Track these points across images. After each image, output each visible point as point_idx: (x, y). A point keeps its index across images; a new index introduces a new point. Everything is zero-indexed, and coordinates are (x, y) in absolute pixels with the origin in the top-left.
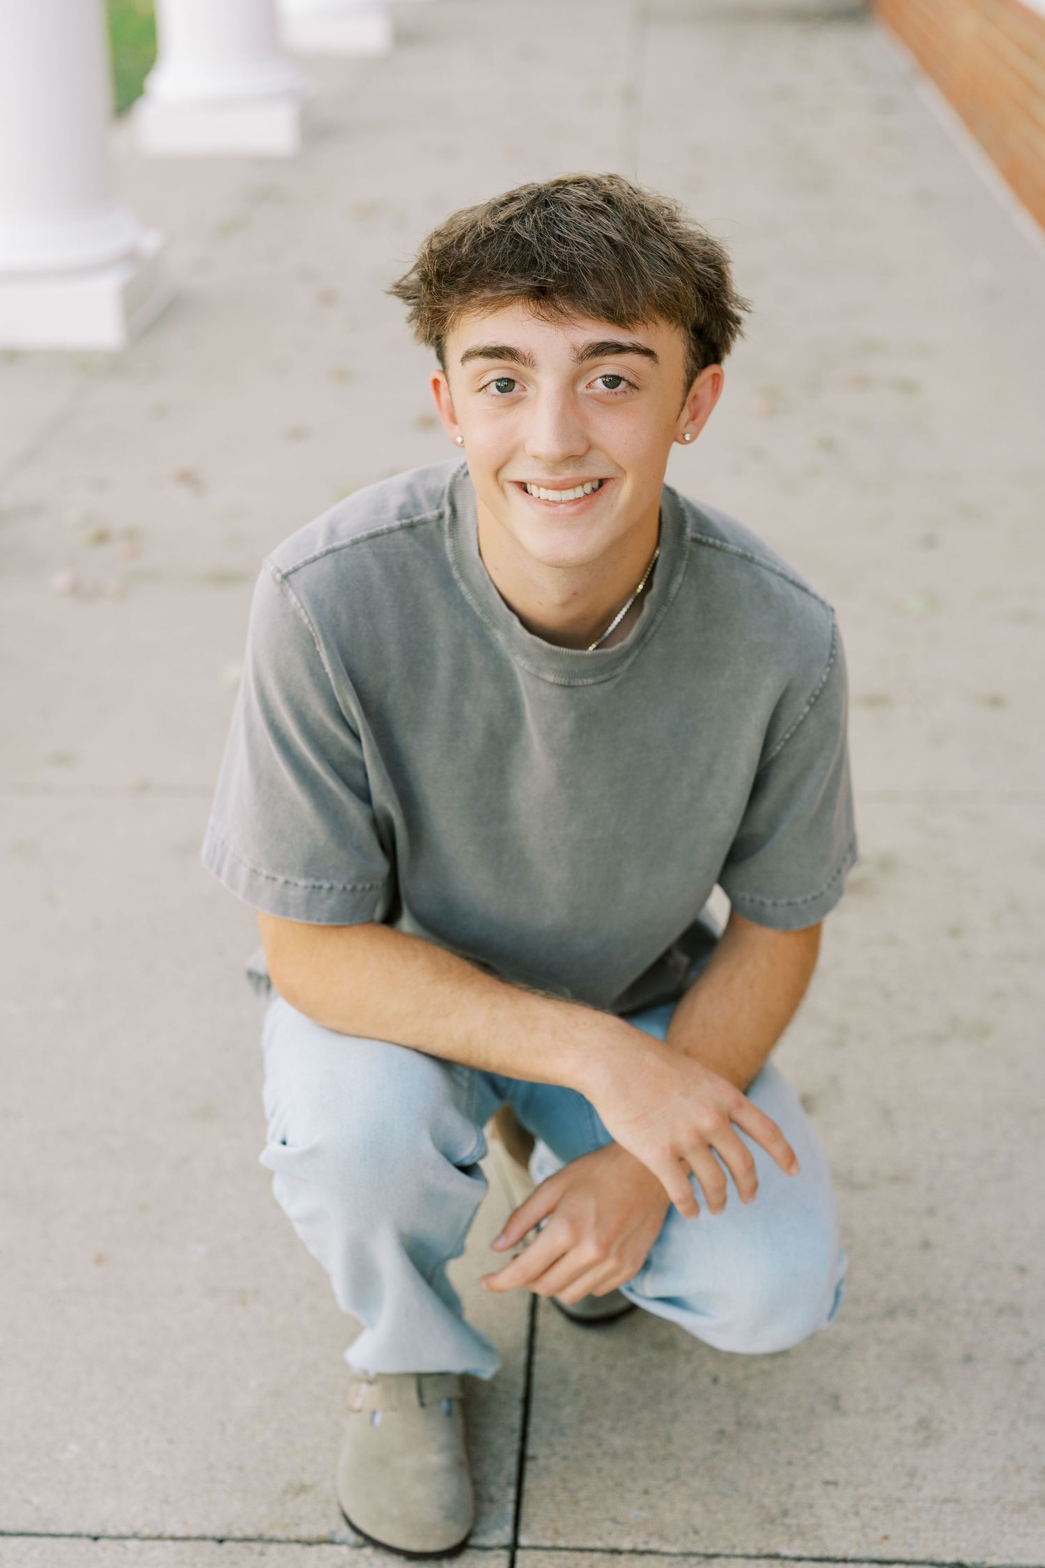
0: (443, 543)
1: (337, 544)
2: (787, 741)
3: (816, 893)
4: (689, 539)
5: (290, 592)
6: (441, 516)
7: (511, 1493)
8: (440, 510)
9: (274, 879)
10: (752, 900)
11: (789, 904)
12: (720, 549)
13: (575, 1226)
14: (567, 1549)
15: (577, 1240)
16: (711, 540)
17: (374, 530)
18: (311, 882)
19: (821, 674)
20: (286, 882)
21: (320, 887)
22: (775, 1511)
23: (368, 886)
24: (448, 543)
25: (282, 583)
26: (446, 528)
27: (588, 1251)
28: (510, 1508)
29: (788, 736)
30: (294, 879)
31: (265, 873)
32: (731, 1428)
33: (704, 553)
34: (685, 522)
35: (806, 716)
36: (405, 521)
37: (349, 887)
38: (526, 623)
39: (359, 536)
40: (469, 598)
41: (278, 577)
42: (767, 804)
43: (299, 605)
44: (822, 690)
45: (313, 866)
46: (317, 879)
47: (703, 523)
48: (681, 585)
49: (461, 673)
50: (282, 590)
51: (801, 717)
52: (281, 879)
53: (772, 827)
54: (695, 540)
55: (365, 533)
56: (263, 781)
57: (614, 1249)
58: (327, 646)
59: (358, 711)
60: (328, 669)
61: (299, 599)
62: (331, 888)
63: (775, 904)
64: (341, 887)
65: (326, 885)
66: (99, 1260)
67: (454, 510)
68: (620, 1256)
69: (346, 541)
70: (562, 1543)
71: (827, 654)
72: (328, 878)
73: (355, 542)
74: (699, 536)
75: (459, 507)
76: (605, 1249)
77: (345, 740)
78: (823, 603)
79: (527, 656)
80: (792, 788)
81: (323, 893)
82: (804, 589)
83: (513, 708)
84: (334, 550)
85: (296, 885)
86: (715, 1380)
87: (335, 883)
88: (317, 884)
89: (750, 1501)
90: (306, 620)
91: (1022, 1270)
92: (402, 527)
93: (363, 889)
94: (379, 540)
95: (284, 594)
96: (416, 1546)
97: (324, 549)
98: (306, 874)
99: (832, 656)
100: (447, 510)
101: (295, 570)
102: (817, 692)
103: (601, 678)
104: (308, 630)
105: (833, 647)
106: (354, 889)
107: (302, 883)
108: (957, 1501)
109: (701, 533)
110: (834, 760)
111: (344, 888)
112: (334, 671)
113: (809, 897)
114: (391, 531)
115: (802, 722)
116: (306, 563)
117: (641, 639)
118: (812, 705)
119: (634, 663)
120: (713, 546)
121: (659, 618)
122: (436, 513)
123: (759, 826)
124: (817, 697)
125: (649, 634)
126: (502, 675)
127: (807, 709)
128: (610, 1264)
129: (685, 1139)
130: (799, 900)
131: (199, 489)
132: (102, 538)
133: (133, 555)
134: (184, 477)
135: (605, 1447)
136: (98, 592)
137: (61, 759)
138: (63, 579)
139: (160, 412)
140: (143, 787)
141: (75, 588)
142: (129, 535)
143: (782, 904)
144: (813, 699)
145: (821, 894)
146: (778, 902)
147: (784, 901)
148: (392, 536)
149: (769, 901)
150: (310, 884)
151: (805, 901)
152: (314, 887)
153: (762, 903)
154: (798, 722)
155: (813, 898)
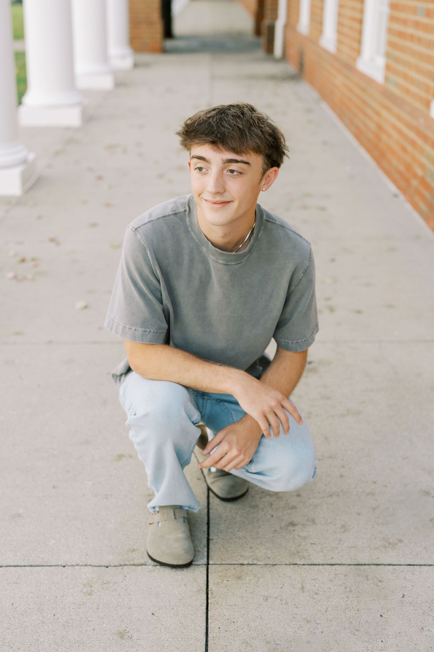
0: (186, 219)
1: (152, 219)
2: (296, 286)
3: (306, 339)
4: (265, 220)
5: (138, 234)
6: (185, 211)
7: (206, 549)
8: (185, 209)
9: (131, 329)
10: (285, 342)
11: (297, 343)
12: (274, 223)
13: (230, 443)
14: (226, 564)
15: (231, 448)
16: (271, 220)
17: (164, 215)
18: (143, 329)
19: (307, 263)
20: (135, 330)
21: (146, 331)
22: (295, 552)
23: (161, 332)
24: (188, 219)
25: (135, 231)
26: (187, 214)
27: (234, 452)
28: (206, 553)
29: (296, 284)
30: (137, 329)
31: (128, 327)
32: (278, 529)
33: (269, 224)
34: (263, 214)
35: (302, 277)
36: (173, 212)
37: (155, 331)
38: (212, 244)
39: (159, 217)
40: (194, 237)
41: (134, 229)
42: (289, 308)
43: (141, 238)
44: (307, 269)
45: (144, 324)
46: (145, 328)
47: (268, 215)
48: (262, 234)
49: (192, 260)
50: (135, 233)
51: (300, 277)
52: (134, 329)
53: (291, 316)
55: (161, 216)
56: (128, 296)
57: (243, 452)
58: (150, 251)
59: (159, 272)
60: (150, 258)
61: (141, 236)
62: (150, 331)
63: (292, 343)
64: (153, 331)
65: (148, 330)
66: (54, 487)
67: (190, 209)
68: (245, 455)
69: (155, 218)
70: (224, 563)
71: (308, 257)
72: (149, 328)
73: (158, 219)
74: (267, 219)
75: (191, 207)
76: (240, 451)
77: (155, 282)
78: (307, 241)
79: (213, 255)
80: (298, 302)
81: (147, 333)
82: (301, 237)
83: (208, 273)
84: (151, 221)
85: (138, 330)
86: (272, 516)
87: (151, 330)
88: (145, 330)
89: (286, 549)
90: (143, 243)
91: (375, 483)
92: (173, 214)
93: (160, 332)
94: (165, 218)
95: (136, 235)
96: (175, 563)
97: (148, 221)
98: (142, 327)
99: (310, 258)
100: (187, 209)
101: (139, 227)
102: (305, 269)
103: (238, 262)
104: (144, 245)
105: (310, 255)
106: (157, 332)
107: (140, 330)
108: (355, 547)
109: (268, 218)
110: (311, 293)
111: (154, 332)
112: (152, 258)
113: (303, 340)
114: (169, 215)
115: (301, 279)
116: (143, 225)
117: (250, 251)
118: (304, 273)
120: (272, 222)
122: (184, 209)
123: (287, 316)
124: (305, 271)
126: (205, 262)
127: (302, 275)
128: (241, 457)
130: (300, 341)
131: (58, 244)
132: (23, 261)
133: (36, 266)
134: (52, 240)
135: (236, 536)
136: (24, 279)
137: (18, 334)
138: (10, 275)
139: (40, 217)
140: (50, 342)
141: (15, 277)
142: (33, 259)
143: (294, 343)
144: (304, 272)
145: (307, 339)
146: (293, 342)
147: (295, 342)
148: (169, 217)
149: (290, 342)
150: (143, 330)
151: (302, 342)
152: (144, 331)
153: (288, 342)
154: (299, 279)
155: (305, 341)
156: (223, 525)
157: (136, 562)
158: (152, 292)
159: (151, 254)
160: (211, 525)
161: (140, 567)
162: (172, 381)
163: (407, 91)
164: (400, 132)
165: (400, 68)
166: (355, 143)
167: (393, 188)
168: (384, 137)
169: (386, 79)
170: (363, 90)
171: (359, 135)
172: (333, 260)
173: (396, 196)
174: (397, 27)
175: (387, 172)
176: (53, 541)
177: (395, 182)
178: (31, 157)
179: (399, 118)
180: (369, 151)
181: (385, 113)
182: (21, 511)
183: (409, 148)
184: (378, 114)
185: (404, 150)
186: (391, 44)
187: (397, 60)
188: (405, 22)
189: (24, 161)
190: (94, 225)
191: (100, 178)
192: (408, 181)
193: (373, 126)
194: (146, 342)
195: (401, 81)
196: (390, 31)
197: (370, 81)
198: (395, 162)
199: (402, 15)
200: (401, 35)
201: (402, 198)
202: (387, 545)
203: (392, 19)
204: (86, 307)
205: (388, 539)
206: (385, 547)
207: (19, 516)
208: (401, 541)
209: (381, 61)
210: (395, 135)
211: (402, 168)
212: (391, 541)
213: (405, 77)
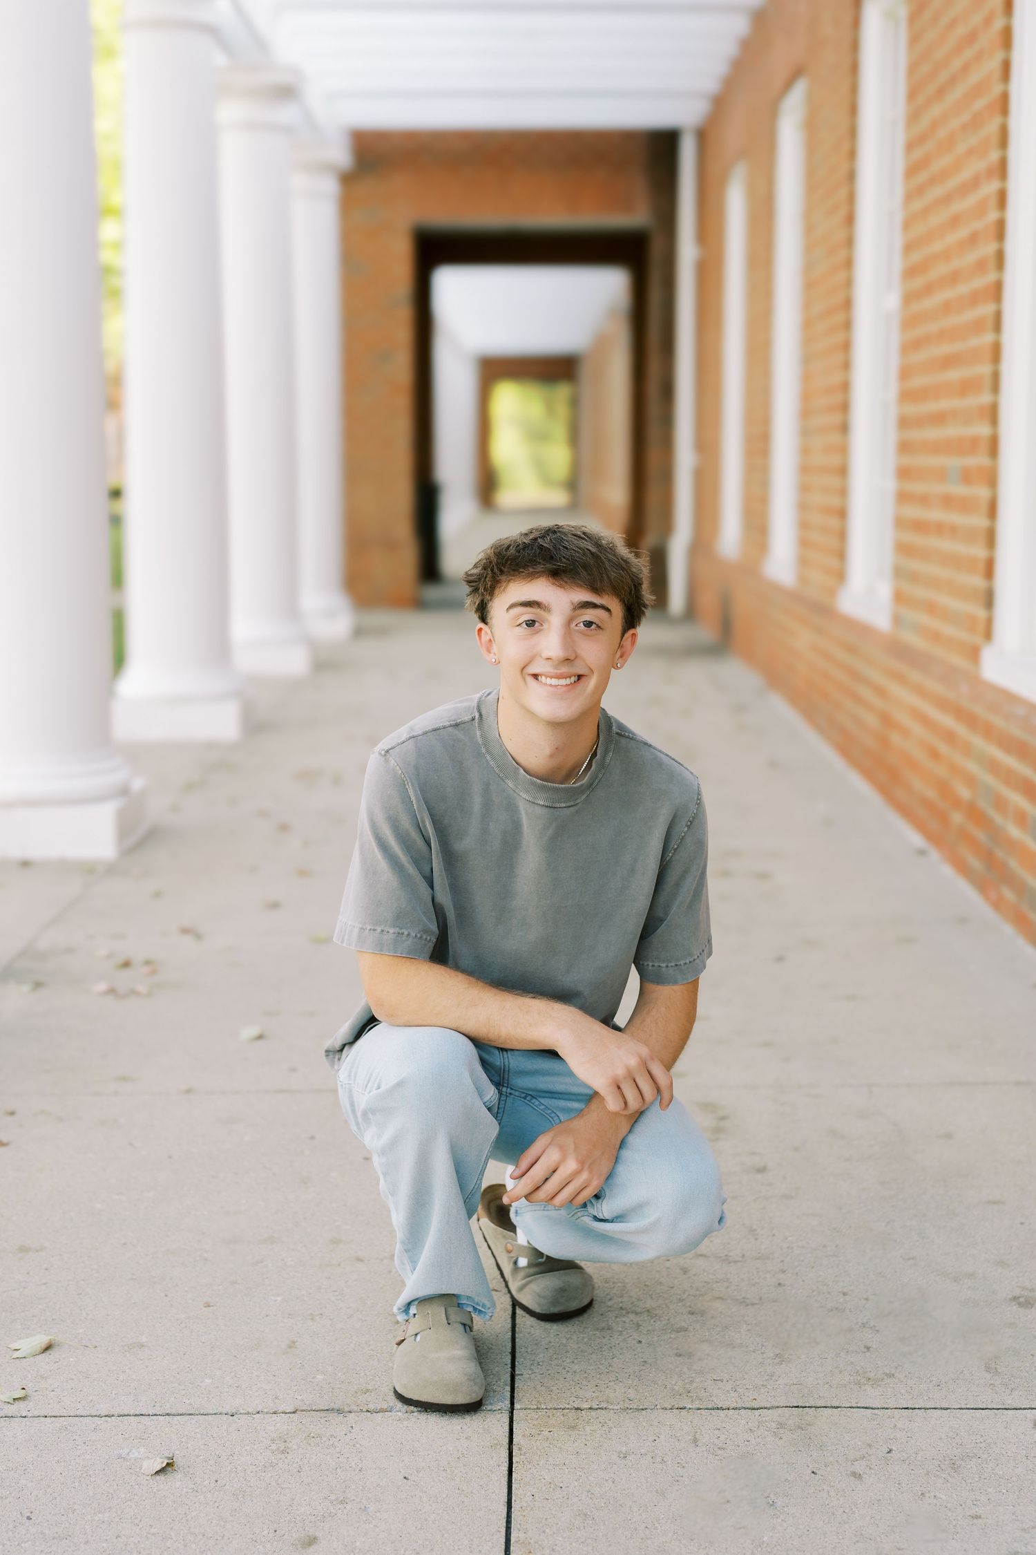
0: (475, 733)
1: (415, 734)
2: (675, 850)
3: (691, 959)
4: (615, 733)
5: (390, 758)
6: (473, 719)
7: (508, 1388)
8: (473, 715)
9: (374, 930)
10: (653, 966)
12: (633, 741)
13: (563, 1148)
14: (546, 1409)
15: (563, 1157)
16: (628, 736)
17: (435, 727)
18: (397, 930)
19: (693, 808)
20: (383, 931)
21: (403, 934)
22: (682, 1391)
23: (429, 938)
24: (478, 733)
25: (385, 756)
26: (477, 725)
27: (571, 1165)
28: (508, 1394)
29: (676, 846)
30: (387, 929)
31: (369, 928)
32: (651, 1360)
33: (623, 741)
34: (612, 724)
35: (686, 832)
36: (453, 722)
37: (419, 935)
38: (526, 771)
39: (428, 729)
40: (492, 763)
41: (383, 753)
43: (396, 764)
44: (694, 818)
45: (399, 918)
46: (401, 928)
47: (621, 726)
48: (611, 759)
49: (487, 805)
50: (385, 759)
51: (683, 834)
52: (379, 929)
53: (667, 914)
54: (617, 733)
55: (430, 728)
56: (369, 872)
57: (587, 1164)
58: (412, 785)
59: (430, 823)
60: (413, 798)
61: (395, 761)
62: (409, 935)
63: (667, 967)
64: (414, 935)
65: (406, 933)
67: (481, 715)
68: (591, 1170)
69: (420, 732)
70: (543, 1407)
71: (696, 798)
72: (406, 929)
73: (425, 733)
74: (620, 731)
75: (484, 713)
76: (581, 1164)
77: (420, 843)
78: (692, 773)
80: (678, 886)
81: (404, 938)
83: (517, 826)
84: (414, 737)
85: (388, 932)
86: (639, 1342)
87: (411, 932)
88: (401, 932)
90: (400, 772)
92: (451, 726)
93: (426, 939)
94: (439, 732)
95: (387, 761)
96: (448, 1400)
97: (409, 735)
98: (395, 926)
99: (698, 800)
100: (477, 716)
101: (392, 748)
103: (569, 804)
104: (401, 777)
105: (699, 794)
106: (421, 937)
107: (392, 931)
110: (701, 868)
111: (416, 936)
113: (688, 961)
114: (444, 727)
115: (683, 837)
116: (399, 744)
117: (590, 785)
118: (689, 826)
119: (585, 800)
120: (629, 739)
121: (600, 776)
122: (470, 717)
123: (659, 912)
124: (692, 822)
125: (595, 784)
126: (511, 808)
127: (686, 828)
128: (584, 1176)
129: (620, 1072)
130: (682, 962)
131: (198, 936)
132: (126, 964)
133: (154, 972)
134: (185, 931)
135: (567, 1369)
136: (133, 993)
137: (124, 1079)
138: (102, 987)
139: (157, 895)
140: (189, 1091)
141: (112, 991)
142: (148, 963)
143: (672, 966)
144: (689, 823)
145: (694, 960)
146: (670, 965)
147: (673, 964)
148: (445, 730)
149: (664, 965)
150: (396, 932)
151: (685, 964)
152: (399, 933)
153: (659, 966)
154: (681, 837)
155: (690, 962)
156: (541, 1356)
157: (371, 1407)
158: (416, 862)
159: (415, 790)
160: (518, 1355)
161: (380, 1415)
162: (446, 1025)
163: (936, 637)
164: (925, 720)
165: (920, 592)
166: (838, 763)
167: (916, 839)
168: (895, 738)
169: (897, 620)
170: (852, 650)
171: (847, 747)
172: (780, 959)
173: (922, 852)
174: (913, 512)
175: (904, 811)
176: (208, 1381)
177: (920, 826)
178: (138, 784)
179: (921, 692)
180: (867, 774)
181: (895, 689)
182: (144, 1339)
183: (944, 749)
184: (881, 692)
185: (935, 754)
186: (903, 549)
187: (914, 578)
188: (924, 500)
189: (124, 791)
190: (275, 906)
191: (284, 828)
192: (943, 818)
193: (872, 720)
194: (401, 954)
195: (924, 619)
196: (900, 523)
197: (862, 630)
198: (918, 784)
199: (918, 488)
200: (920, 526)
201: (935, 855)
202: (863, 1381)
203: (903, 497)
204: (260, 1037)
205: (865, 1373)
206: (858, 1383)
207: (142, 1346)
208: (891, 1376)
209: (884, 591)
210: (917, 729)
211: (931, 794)
212: (872, 1375)
213: (932, 608)
